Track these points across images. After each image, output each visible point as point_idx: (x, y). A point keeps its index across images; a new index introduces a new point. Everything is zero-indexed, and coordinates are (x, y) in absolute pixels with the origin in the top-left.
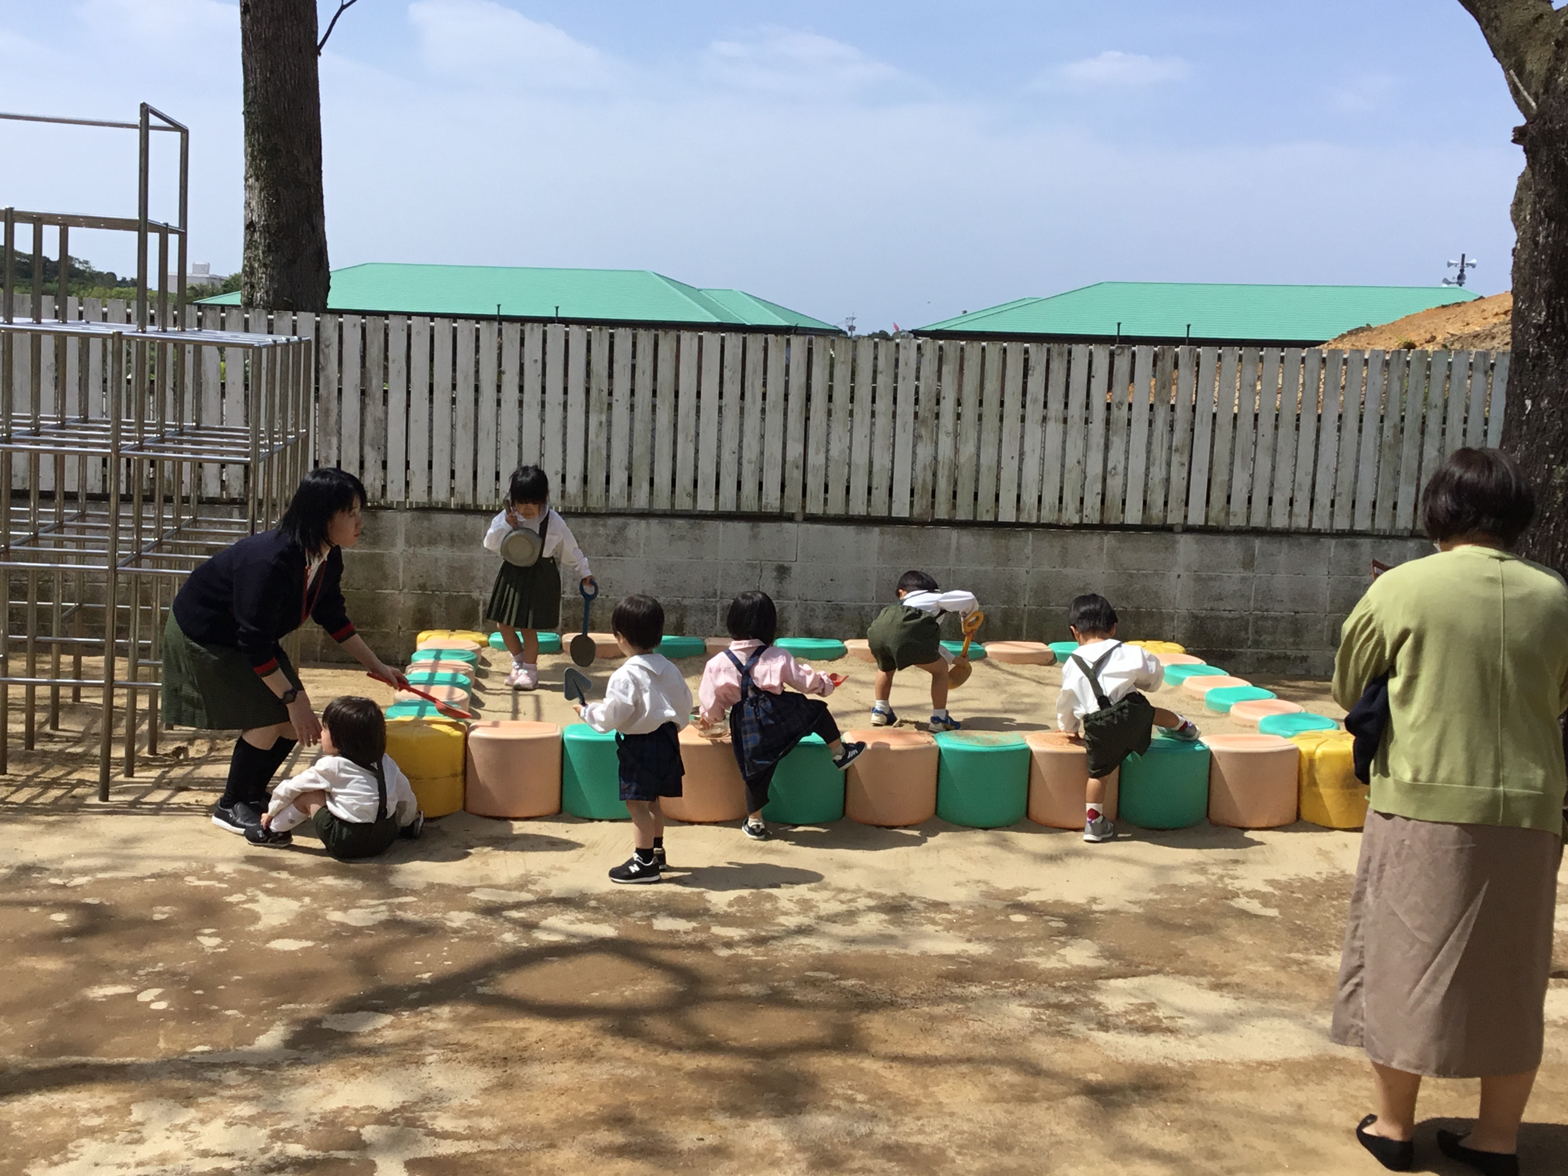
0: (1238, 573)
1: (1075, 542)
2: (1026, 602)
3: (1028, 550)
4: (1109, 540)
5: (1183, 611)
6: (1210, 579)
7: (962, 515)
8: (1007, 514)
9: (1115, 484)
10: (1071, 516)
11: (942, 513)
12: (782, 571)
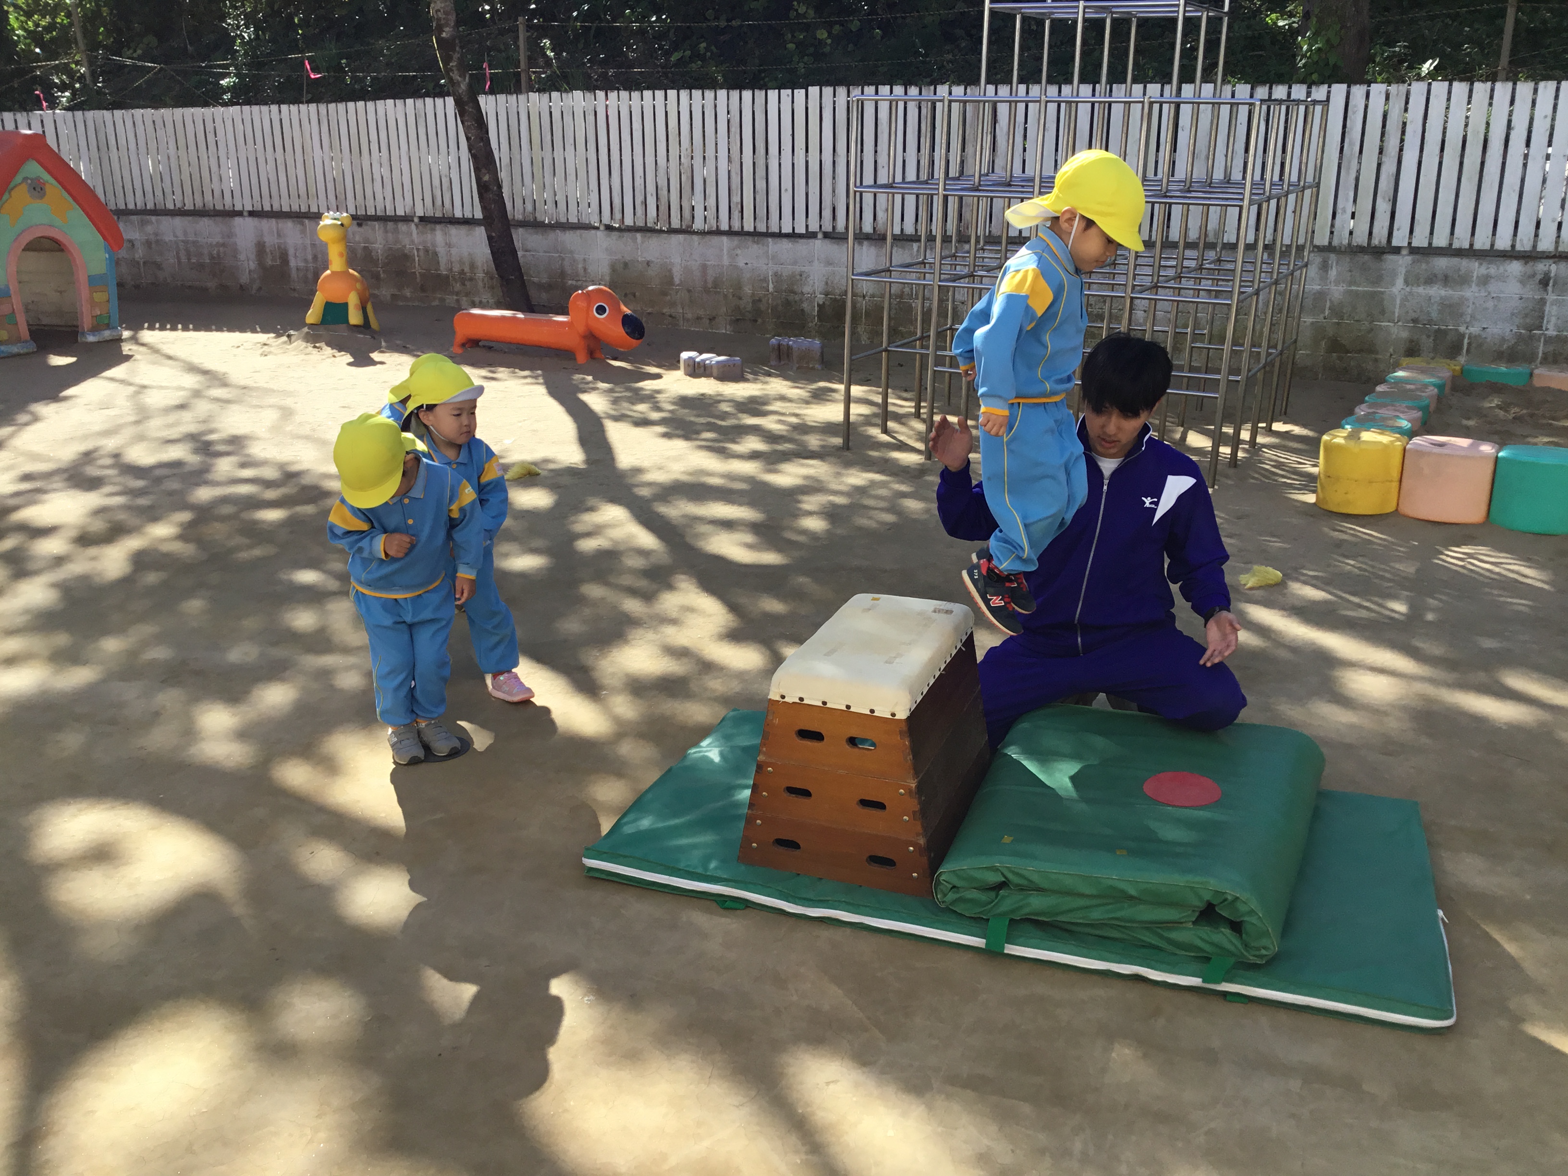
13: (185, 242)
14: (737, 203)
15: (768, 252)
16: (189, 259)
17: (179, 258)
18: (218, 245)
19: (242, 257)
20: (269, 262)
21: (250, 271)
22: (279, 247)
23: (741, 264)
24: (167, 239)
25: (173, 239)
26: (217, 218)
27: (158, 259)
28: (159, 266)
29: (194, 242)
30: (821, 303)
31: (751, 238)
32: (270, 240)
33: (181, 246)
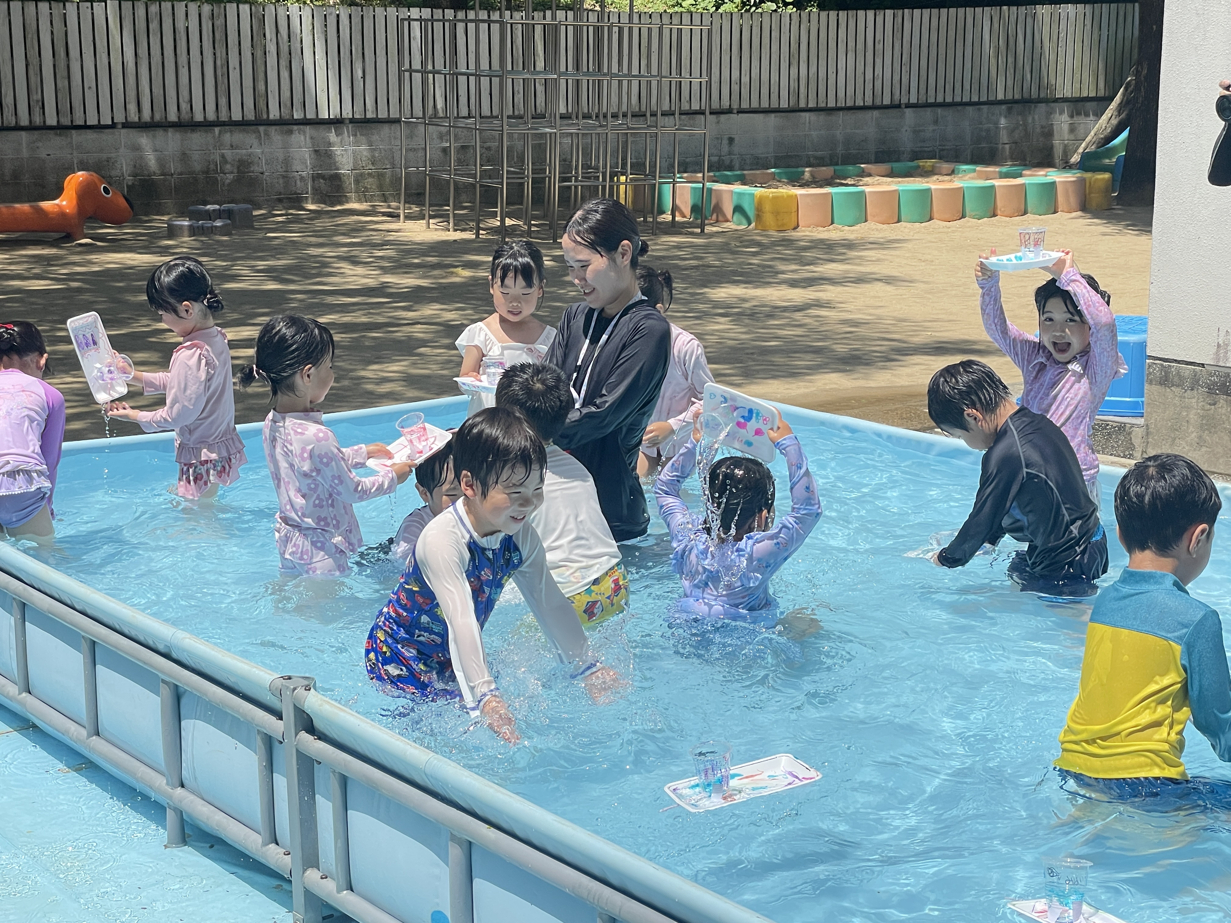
0: (931, 128)
1: (860, 115)
2: (840, 150)
3: (840, 122)
4: (876, 113)
5: (909, 149)
6: (920, 131)
7: (811, 105)
8: (831, 104)
9: (878, 84)
10: (860, 103)
11: (802, 105)
12: (731, 140)
14: (38, 101)
15: (71, 143)
23: (43, 155)
30: (130, 183)
31: (52, 132)
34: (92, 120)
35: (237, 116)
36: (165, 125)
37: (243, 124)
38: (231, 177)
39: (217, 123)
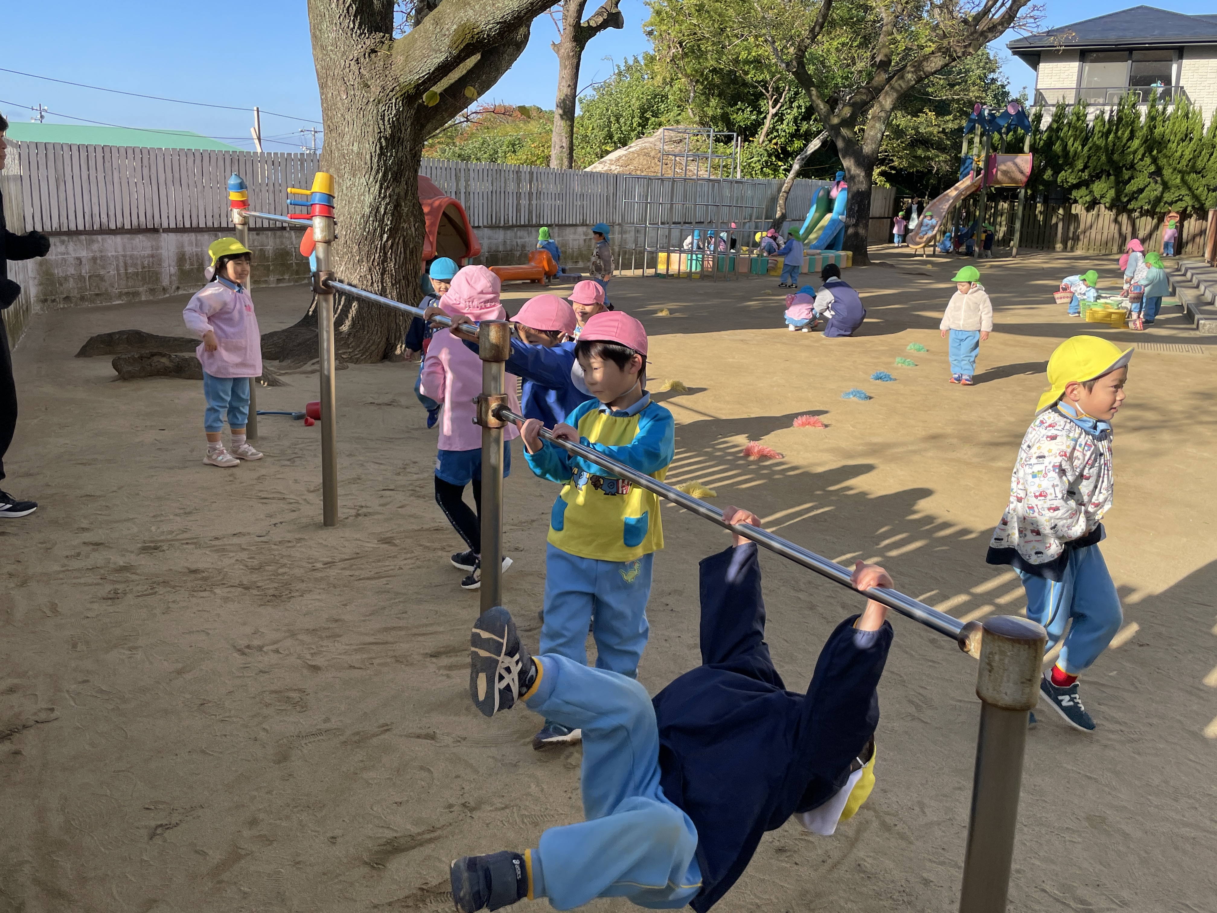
13: (124, 256)
16: (126, 270)
17: (118, 270)
18: (148, 257)
19: (165, 264)
20: (187, 267)
21: (170, 276)
22: (197, 255)
24: (110, 254)
25: (113, 253)
26: (148, 235)
27: (102, 272)
28: (102, 278)
29: (131, 257)
32: (189, 250)
33: (121, 259)
34: (476, 225)
35: (522, 223)
36: (499, 227)
37: (524, 226)
38: (519, 253)
39: (517, 226)
